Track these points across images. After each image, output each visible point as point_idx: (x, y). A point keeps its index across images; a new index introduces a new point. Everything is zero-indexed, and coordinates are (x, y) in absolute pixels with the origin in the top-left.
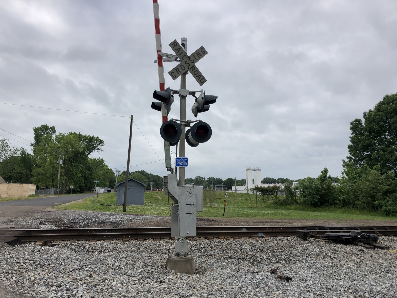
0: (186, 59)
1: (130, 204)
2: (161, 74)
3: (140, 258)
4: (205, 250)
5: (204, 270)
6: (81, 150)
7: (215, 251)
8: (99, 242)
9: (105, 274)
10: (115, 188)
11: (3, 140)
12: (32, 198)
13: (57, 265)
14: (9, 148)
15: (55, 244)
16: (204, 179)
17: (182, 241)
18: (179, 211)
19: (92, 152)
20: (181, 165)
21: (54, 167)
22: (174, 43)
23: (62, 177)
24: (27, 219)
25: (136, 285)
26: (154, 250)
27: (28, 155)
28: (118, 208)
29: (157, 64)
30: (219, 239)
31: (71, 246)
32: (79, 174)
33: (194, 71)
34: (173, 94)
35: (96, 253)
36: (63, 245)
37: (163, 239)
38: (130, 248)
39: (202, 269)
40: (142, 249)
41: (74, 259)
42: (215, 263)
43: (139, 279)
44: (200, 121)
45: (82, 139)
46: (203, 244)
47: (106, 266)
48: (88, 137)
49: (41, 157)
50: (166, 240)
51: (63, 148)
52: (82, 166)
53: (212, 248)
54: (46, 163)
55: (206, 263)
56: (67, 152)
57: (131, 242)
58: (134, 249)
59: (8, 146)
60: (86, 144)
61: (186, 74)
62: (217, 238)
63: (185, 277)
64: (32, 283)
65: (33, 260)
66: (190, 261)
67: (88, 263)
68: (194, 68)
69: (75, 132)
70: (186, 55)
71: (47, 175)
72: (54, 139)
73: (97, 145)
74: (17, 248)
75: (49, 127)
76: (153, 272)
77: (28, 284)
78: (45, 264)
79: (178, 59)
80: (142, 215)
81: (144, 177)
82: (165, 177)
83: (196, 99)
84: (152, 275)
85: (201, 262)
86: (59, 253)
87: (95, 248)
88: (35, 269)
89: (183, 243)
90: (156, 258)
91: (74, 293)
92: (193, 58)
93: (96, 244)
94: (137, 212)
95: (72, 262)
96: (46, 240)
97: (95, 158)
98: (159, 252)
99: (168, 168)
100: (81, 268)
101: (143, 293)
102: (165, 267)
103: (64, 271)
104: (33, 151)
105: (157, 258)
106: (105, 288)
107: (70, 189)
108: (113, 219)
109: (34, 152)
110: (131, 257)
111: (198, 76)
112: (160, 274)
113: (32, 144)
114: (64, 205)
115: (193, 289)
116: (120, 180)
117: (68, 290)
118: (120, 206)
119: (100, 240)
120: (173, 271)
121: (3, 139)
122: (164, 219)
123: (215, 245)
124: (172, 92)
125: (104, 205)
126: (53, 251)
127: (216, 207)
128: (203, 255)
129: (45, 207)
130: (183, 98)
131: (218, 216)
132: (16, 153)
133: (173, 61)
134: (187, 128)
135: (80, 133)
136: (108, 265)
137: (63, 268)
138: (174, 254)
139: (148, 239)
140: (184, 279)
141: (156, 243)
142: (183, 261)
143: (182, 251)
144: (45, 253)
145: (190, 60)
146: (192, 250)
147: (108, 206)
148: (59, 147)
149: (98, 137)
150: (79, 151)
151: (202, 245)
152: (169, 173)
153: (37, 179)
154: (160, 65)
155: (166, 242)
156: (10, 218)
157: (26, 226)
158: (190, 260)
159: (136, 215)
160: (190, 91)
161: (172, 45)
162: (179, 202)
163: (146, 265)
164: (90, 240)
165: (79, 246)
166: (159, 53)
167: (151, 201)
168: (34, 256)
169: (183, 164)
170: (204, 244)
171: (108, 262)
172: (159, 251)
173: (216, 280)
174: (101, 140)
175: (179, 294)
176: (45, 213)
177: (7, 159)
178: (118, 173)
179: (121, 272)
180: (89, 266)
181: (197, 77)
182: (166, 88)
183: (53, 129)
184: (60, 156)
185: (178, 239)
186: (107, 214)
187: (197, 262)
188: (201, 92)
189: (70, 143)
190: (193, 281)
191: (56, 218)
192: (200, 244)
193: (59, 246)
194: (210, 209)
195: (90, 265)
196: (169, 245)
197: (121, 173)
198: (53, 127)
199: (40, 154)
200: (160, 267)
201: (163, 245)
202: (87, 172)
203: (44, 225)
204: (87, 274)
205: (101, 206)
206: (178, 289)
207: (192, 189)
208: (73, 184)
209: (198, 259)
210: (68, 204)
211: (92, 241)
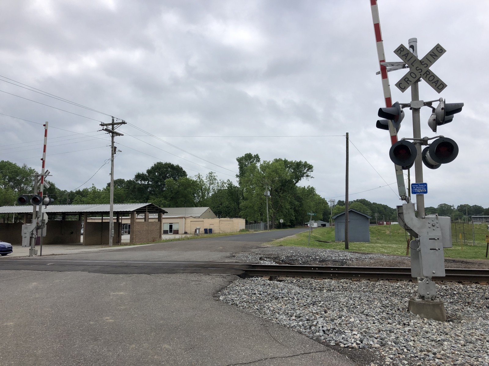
0: (416, 65)
1: (353, 241)
2: (386, 87)
3: (376, 299)
4: (459, 297)
5: (459, 319)
6: (289, 178)
7: (474, 299)
8: (326, 280)
9: (340, 311)
10: (331, 222)
11: (211, 174)
12: (244, 233)
13: (290, 298)
14: (217, 182)
15: (281, 280)
16: (452, 208)
17: (426, 282)
18: (420, 247)
19: (300, 180)
20: (418, 192)
21: (261, 199)
22: (401, 48)
23: (270, 210)
24: (246, 254)
25: (376, 324)
26: (391, 292)
27: (235, 187)
28: (338, 245)
29: (380, 76)
30: (479, 285)
31: (298, 283)
32: (288, 207)
33: (428, 76)
34: (403, 108)
35: (325, 291)
36: (289, 281)
37: (401, 280)
38: (362, 289)
39: (456, 317)
40: (376, 291)
41: (305, 295)
42: (474, 311)
43: (378, 319)
44: (441, 137)
45: (289, 166)
46: (456, 289)
47: (340, 303)
48: (294, 163)
49: (247, 188)
50: (404, 282)
51: (268, 177)
52: (290, 196)
53: (469, 294)
54: (253, 195)
55: (462, 311)
56: (273, 181)
57: (362, 282)
58: (366, 289)
59: (215, 179)
60: (293, 171)
61: (418, 82)
62: (476, 283)
63: (434, 323)
64: (272, 312)
65: (266, 293)
66: (440, 306)
67: (319, 299)
68: (428, 73)
69: (280, 159)
70: (416, 59)
71: (255, 208)
72: (259, 168)
73: (305, 171)
74: (248, 281)
75: (253, 156)
76: (393, 313)
77: (270, 313)
78: (279, 296)
79: (407, 65)
80: (370, 254)
81: (365, 207)
82: (398, 207)
83: (434, 110)
84: (392, 316)
85: (454, 310)
86: (288, 288)
87: (323, 286)
88: (271, 301)
89: (427, 284)
90: (394, 300)
91: (315, 323)
92: (426, 62)
93: (323, 282)
94: (362, 251)
95: (303, 297)
96: (271, 276)
97: (305, 187)
98: (397, 295)
99: (402, 197)
100: (314, 304)
101: (386, 332)
102: (407, 311)
103: (298, 305)
104: (238, 183)
105: (396, 300)
106: (343, 323)
107: (280, 223)
108: (336, 257)
109: (240, 183)
110: (365, 296)
111: (434, 82)
112: (403, 317)
113: (237, 176)
114: (278, 240)
115: (446, 336)
116: (335, 211)
117: (307, 320)
118: (340, 243)
119: (326, 279)
120: (418, 316)
121: (210, 172)
122: (399, 259)
123: (474, 291)
124: (401, 106)
125: (321, 241)
126: (282, 285)
127: (474, 246)
128: (457, 302)
129: (260, 243)
130: (416, 111)
131: (477, 257)
132: (223, 186)
133: (400, 68)
134: (423, 147)
135: (285, 159)
136: (341, 303)
137: (296, 301)
138: (417, 297)
139: (382, 280)
140: (433, 324)
141: (392, 285)
142: (429, 305)
143: (428, 293)
144: (276, 287)
145: (422, 65)
146: (441, 295)
147: (326, 242)
148: (264, 177)
149: (306, 162)
150: (286, 180)
151: (455, 291)
152: (404, 202)
153: (245, 213)
154: (385, 76)
155: (405, 284)
156: (232, 253)
157: (248, 261)
158: (439, 304)
159: (362, 253)
160: (424, 102)
161: (397, 51)
162: (419, 236)
163: (385, 306)
164: (315, 278)
165: (306, 284)
166: (382, 63)
167: (379, 237)
168: (266, 289)
169: (421, 191)
170: (458, 290)
171: (341, 300)
172: (397, 293)
173: (477, 331)
174: (310, 164)
175: (428, 337)
176: (262, 249)
177: (215, 193)
178: (332, 203)
179: (356, 311)
180: (322, 303)
181: (432, 83)
182: (393, 103)
183: (257, 158)
184: (267, 187)
185: (422, 280)
186: (328, 251)
187: (449, 309)
188: (439, 100)
189: (276, 171)
190: (446, 328)
191: (274, 254)
192: (451, 289)
193: (285, 282)
194: (464, 248)
195: (322, 301)
196: (410, 288)
197: (336, 203)
198: (257, 155)
199: (246, 186)
200: (401, 309)
201: (402, 288)
202: (297, 203)
203: (264, 261)
204: (321, 309)
205: (318, 242)
206: (426, 333)
207: (436, 221)
208: (283, 217)
209: (450, 306)
210: (282, 239)
211: (318, 278)
